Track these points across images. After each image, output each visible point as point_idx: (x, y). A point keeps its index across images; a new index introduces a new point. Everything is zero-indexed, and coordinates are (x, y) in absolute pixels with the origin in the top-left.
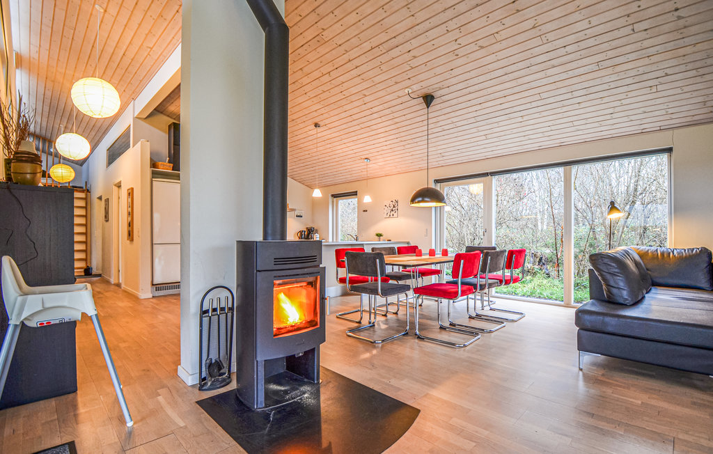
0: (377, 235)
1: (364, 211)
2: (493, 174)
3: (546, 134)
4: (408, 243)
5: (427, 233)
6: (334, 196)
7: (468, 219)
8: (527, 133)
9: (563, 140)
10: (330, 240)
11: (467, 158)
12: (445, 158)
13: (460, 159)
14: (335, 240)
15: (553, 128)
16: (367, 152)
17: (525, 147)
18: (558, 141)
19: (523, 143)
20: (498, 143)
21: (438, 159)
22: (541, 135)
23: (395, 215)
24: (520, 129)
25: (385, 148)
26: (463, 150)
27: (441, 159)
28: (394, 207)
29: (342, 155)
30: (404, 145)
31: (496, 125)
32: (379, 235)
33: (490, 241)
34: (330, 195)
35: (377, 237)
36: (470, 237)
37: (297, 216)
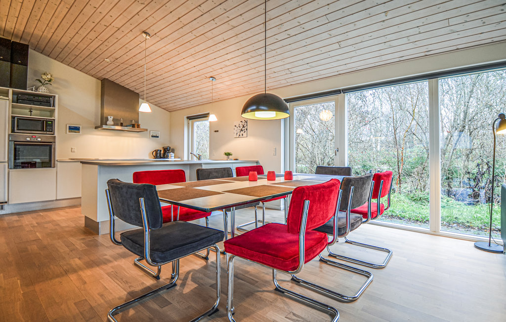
0: (226, 154)
1: (216, 131)
2: (345, 91)
3: (412, 39)
4: (257, 162)
5: (276, 152)
6: (189, 118)
7: (319, 141)
8: (389, 37)
9: (430, 48)
10: (185, 158)
11: (317, 74)
12: (294, 75)
13: (310, 75)
14: (190, 159)
15: (422, 29)
16: (210, 69)
17: (384, 58)
18: (424, 49)
19: (382, 52)
20: (353, 54)
21: (286, 77)
22: (405, 40)
23: (245, 135)
24: (382, 33)
25: (227, 63)
26: (313, 64)
27: (290, 76)
28: (243, 127)
29: (185, 73)
30: (247, 60)
31: (351, 27)
32: (228, 154)
33: (343, 162)
34: (185, 117)
35: (226, 157)
36: (320, 156)
37: (152, 136)
